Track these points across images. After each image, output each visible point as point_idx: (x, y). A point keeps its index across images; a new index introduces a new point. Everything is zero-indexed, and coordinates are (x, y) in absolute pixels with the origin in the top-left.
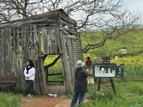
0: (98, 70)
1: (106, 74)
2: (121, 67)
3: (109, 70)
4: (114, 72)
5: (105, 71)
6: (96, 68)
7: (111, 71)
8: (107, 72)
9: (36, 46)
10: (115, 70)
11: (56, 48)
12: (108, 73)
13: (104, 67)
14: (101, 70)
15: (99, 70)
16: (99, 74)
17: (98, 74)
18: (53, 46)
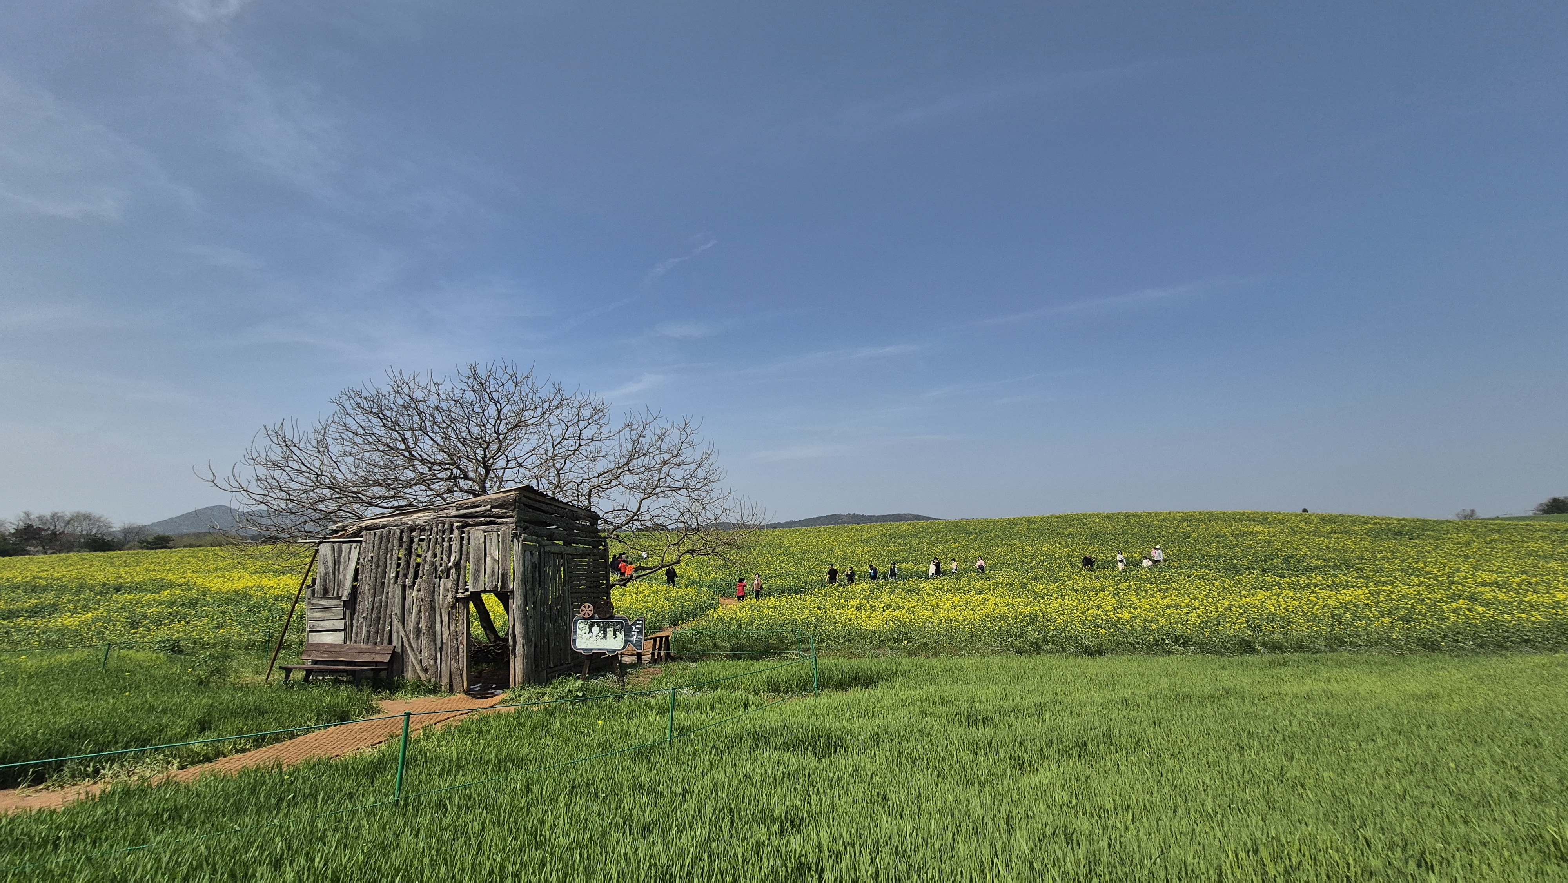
0: (584, 632)
1: (604, 641)
2: (637, 626)
3: (610, 631)
4: (621, 637)
5: (600, 634)
6: (580, 627)
7: (615, 634)
8: (605, 637)
9: (453, 571)
10: (623, 632)
11: (500, 576)
12: (608, 639)
13: (599, 626)
14: (590, 631)
15: (588, 632)
16: (587, 642)
17: (584, 640)
18: (493, 571)
